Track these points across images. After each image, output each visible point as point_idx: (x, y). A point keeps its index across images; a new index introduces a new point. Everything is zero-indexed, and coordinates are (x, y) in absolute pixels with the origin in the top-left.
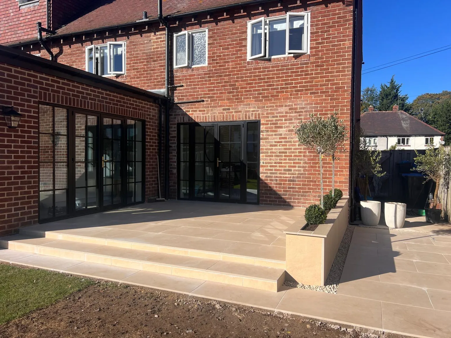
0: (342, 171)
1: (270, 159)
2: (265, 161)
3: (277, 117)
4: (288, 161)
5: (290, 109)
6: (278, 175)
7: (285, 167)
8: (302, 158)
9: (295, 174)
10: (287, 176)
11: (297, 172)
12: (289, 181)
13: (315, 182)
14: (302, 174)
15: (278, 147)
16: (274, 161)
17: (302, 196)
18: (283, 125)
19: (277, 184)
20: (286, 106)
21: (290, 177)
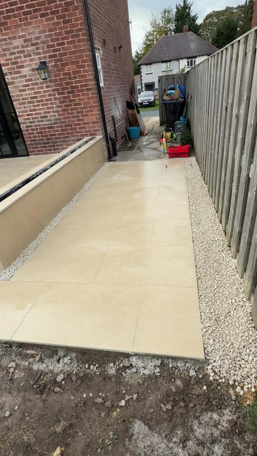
0: (92, 111)
1: (25, 107)
2: (20, 110)
3: (14, 53)
4: (41, 107)
5: (26, 41)
6: (37, 124)
7: (41, 113)
8: (53, 101)
9: (52, 121)
10: (45, 123)
11: (53, 118)
12: (49, 128)
13: (71, 125)
14: (57, 119)
15: (28, 92)
16: (28, 109)
17: (63, 141)
18: (25, 64)
19: (38, 133)
20: (19, 37)
21: (48, 124)
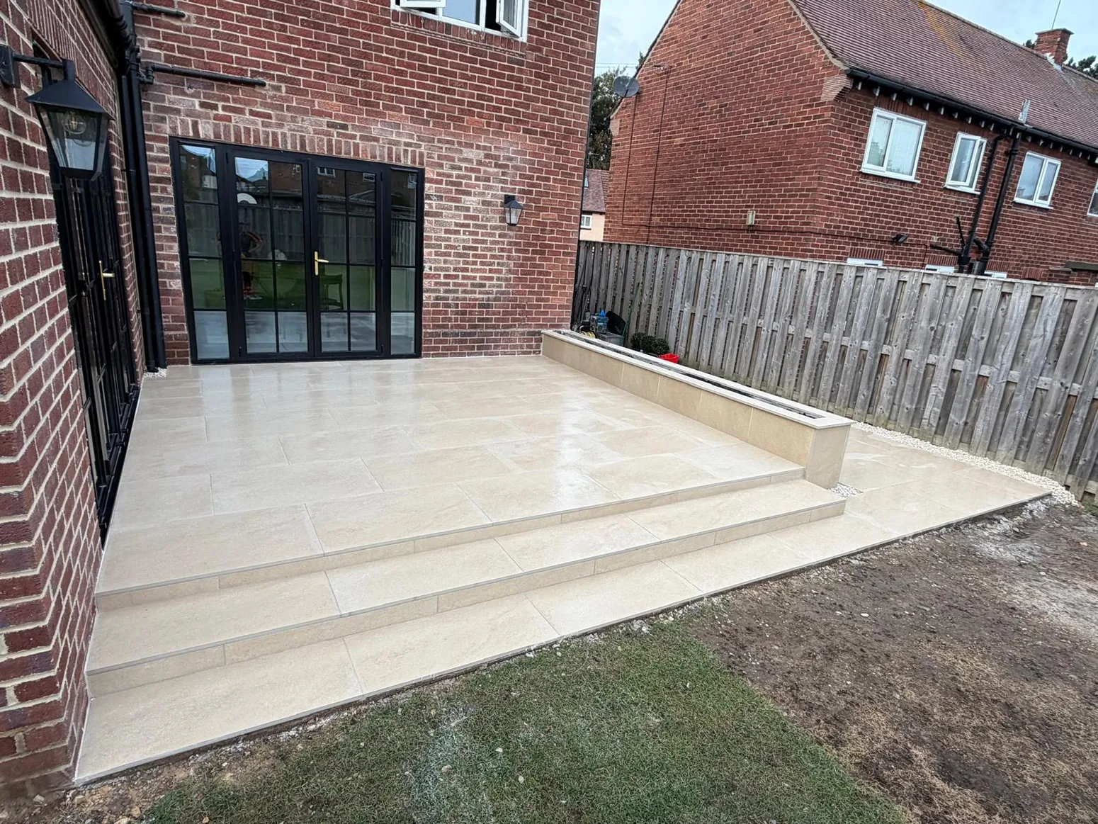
0: (564, 288)
1: (445, 262)
2: (433, 266)
3: (460, 168)
4: (479, 267)
5: (487, 156)
6: (460, 295)
7: (475, 278)
8: (505, 261)
9: (492, 294)
10: (477, 296)
11: (495, 290)
12: (481, 306)
13: (524, 307)
14: (503, 293)
15: (462, 236)
16: (452, 266)
17: (502, 334)
18: (473, 190)
19: (457, 313)
20: (478, 147)
21: (483, 299)
